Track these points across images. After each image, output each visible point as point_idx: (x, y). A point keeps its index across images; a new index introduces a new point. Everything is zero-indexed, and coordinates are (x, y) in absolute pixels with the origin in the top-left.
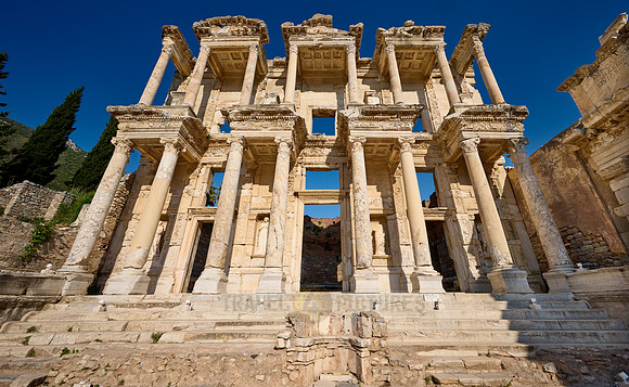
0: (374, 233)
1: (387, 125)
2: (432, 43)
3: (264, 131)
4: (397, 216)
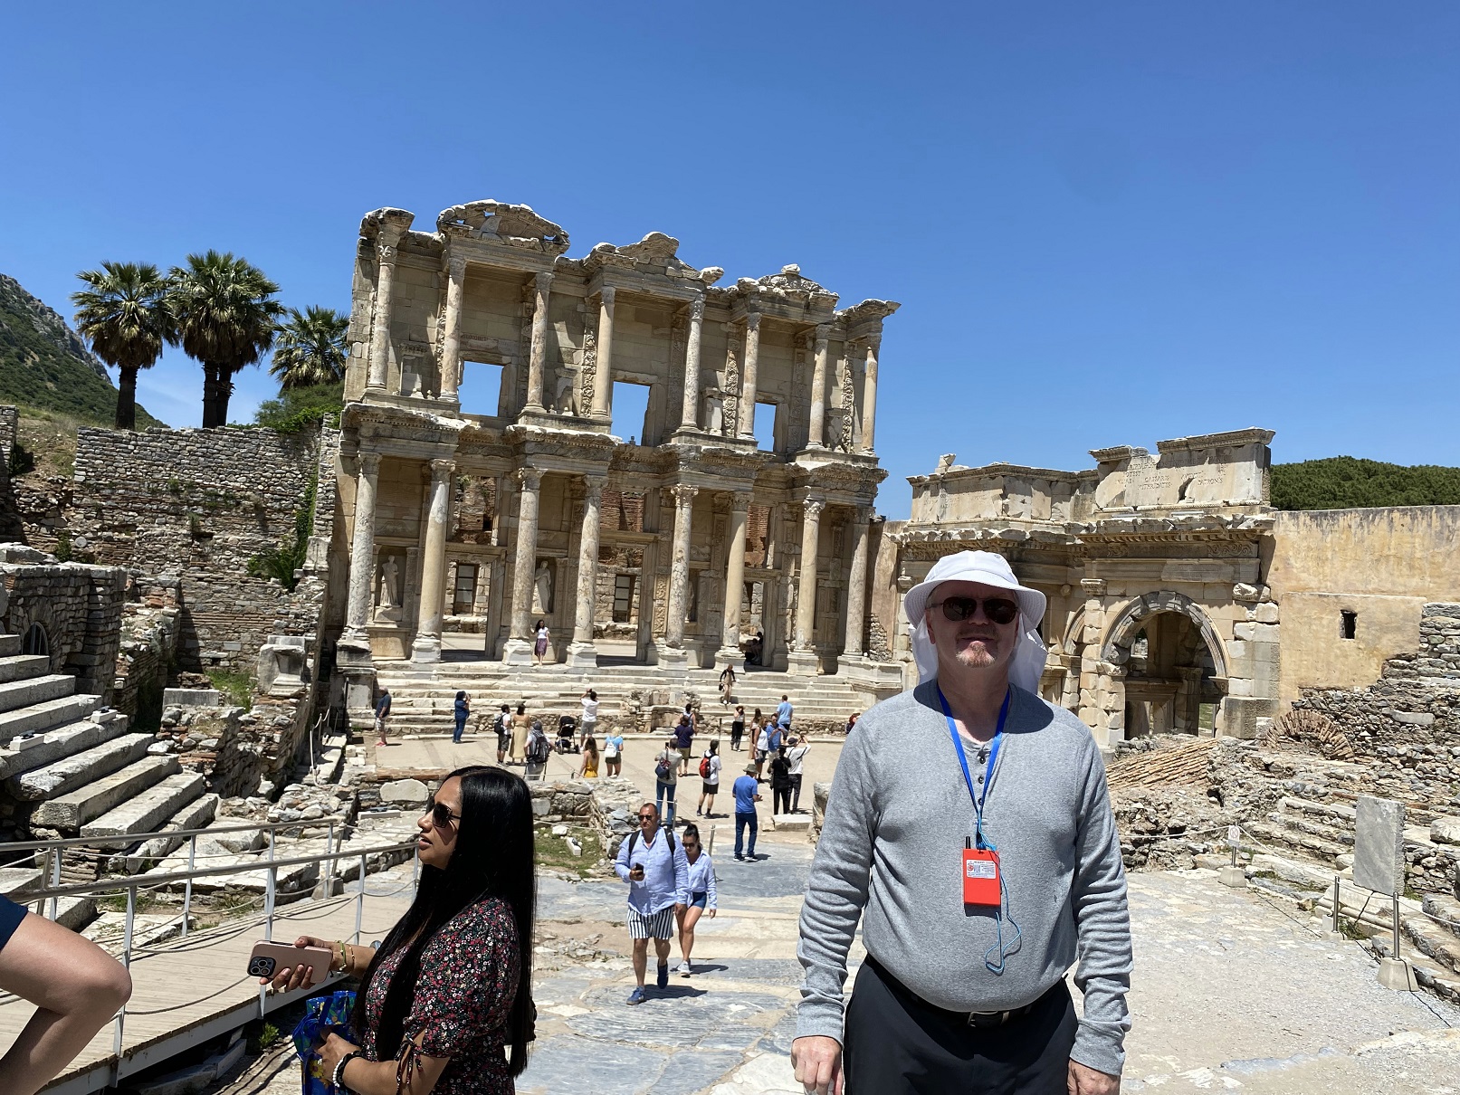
4: (712, 573)
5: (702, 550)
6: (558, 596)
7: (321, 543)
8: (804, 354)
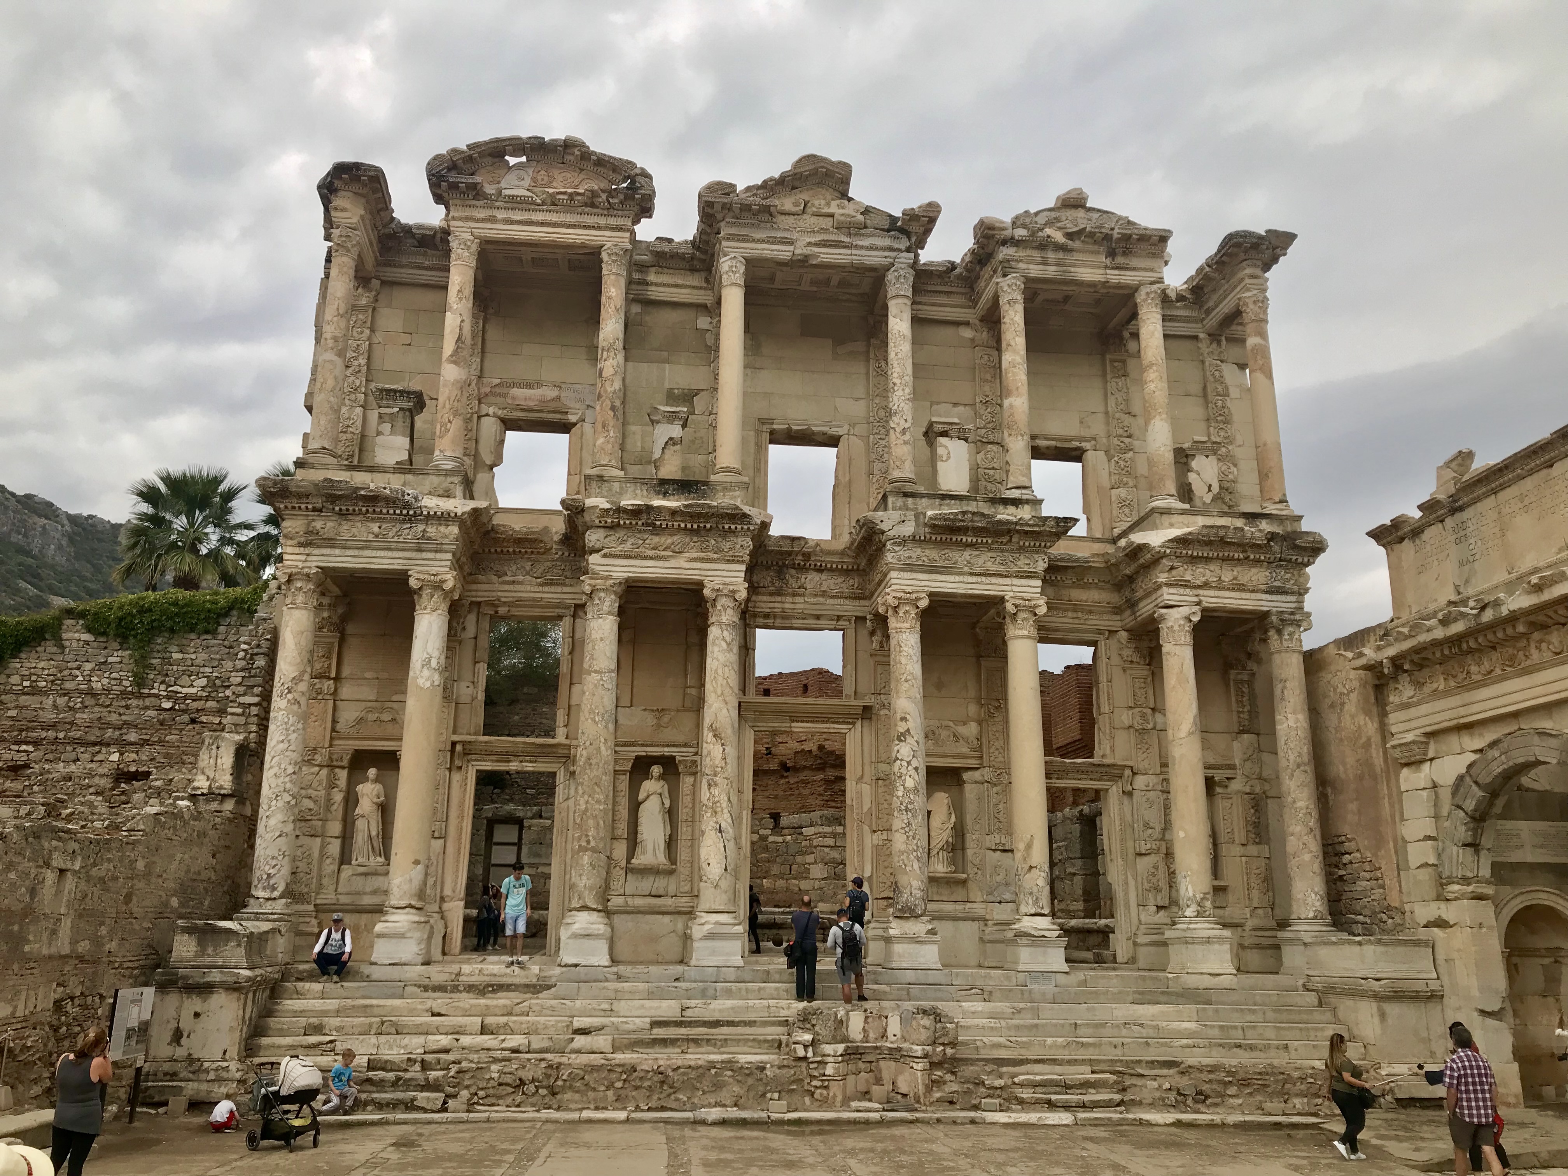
1: (984, 560)
2: (1128, 278)
3: (676, 562)
4: (987, 774)
5: (962, 730)
6: (684, 832)
7: (223, 744)
8: (1124, 362)
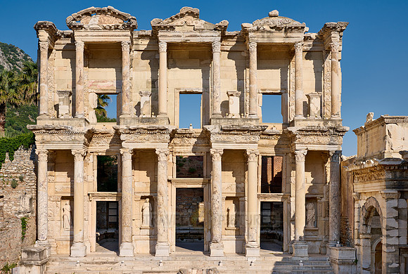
0: (228, 210)
1: (240, 138)
2: (292, 40)
3: (147, 143)
